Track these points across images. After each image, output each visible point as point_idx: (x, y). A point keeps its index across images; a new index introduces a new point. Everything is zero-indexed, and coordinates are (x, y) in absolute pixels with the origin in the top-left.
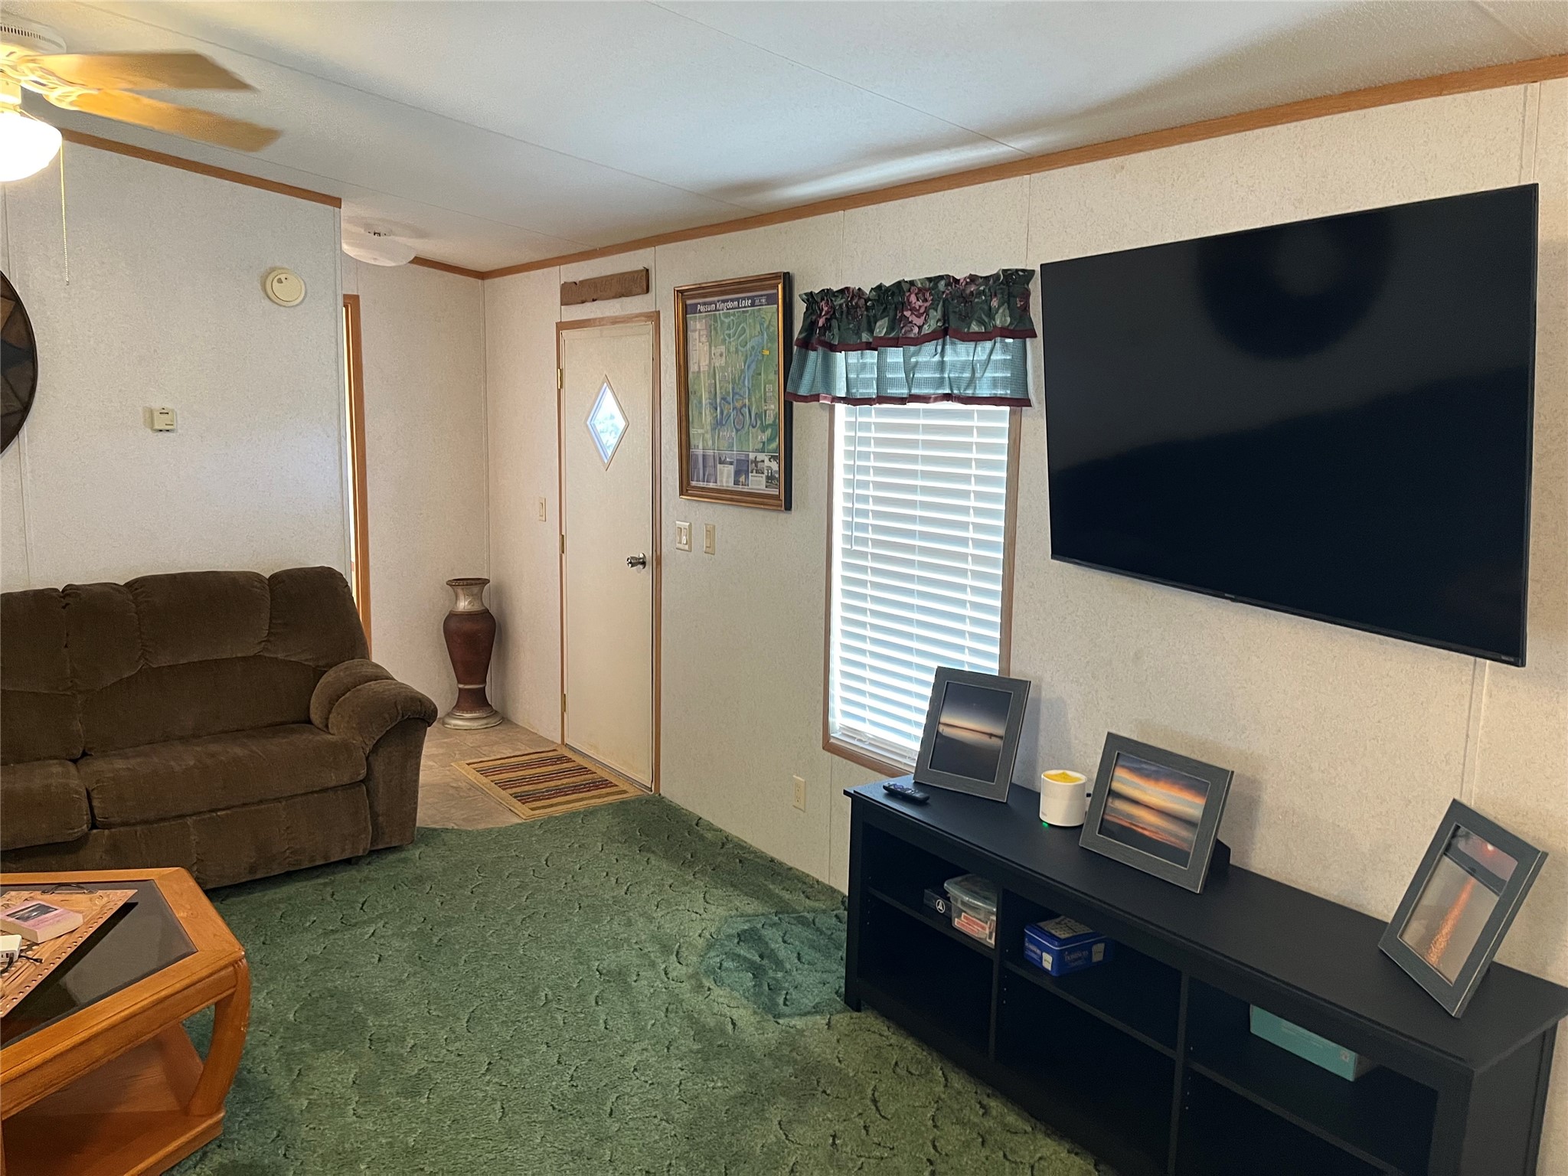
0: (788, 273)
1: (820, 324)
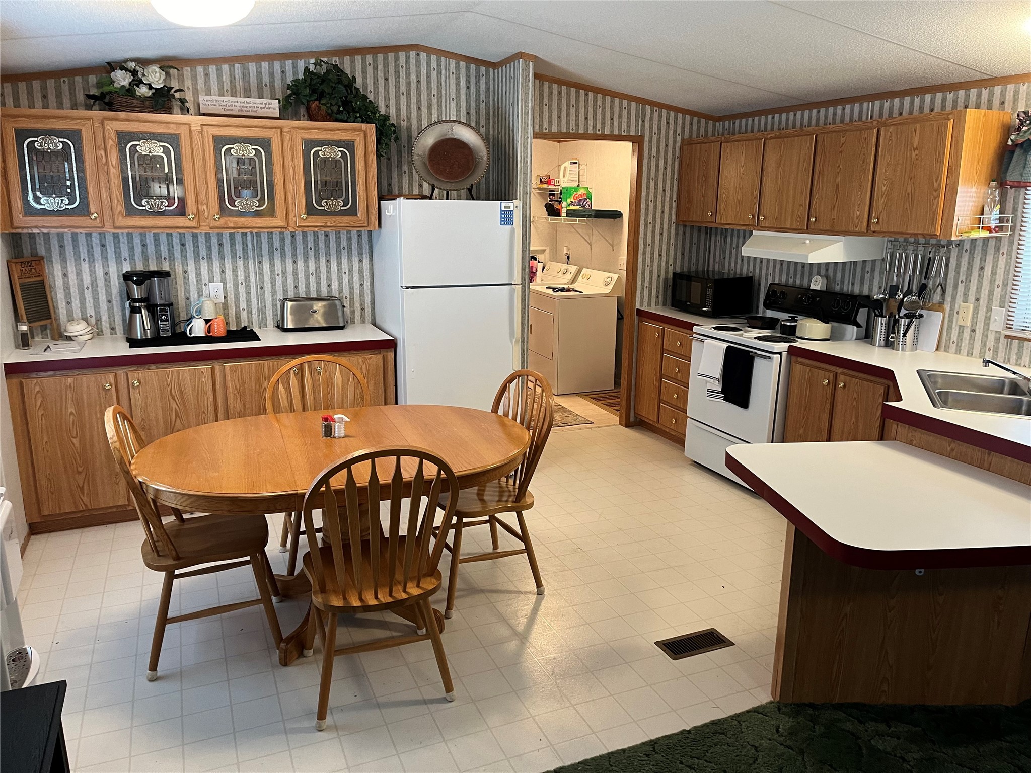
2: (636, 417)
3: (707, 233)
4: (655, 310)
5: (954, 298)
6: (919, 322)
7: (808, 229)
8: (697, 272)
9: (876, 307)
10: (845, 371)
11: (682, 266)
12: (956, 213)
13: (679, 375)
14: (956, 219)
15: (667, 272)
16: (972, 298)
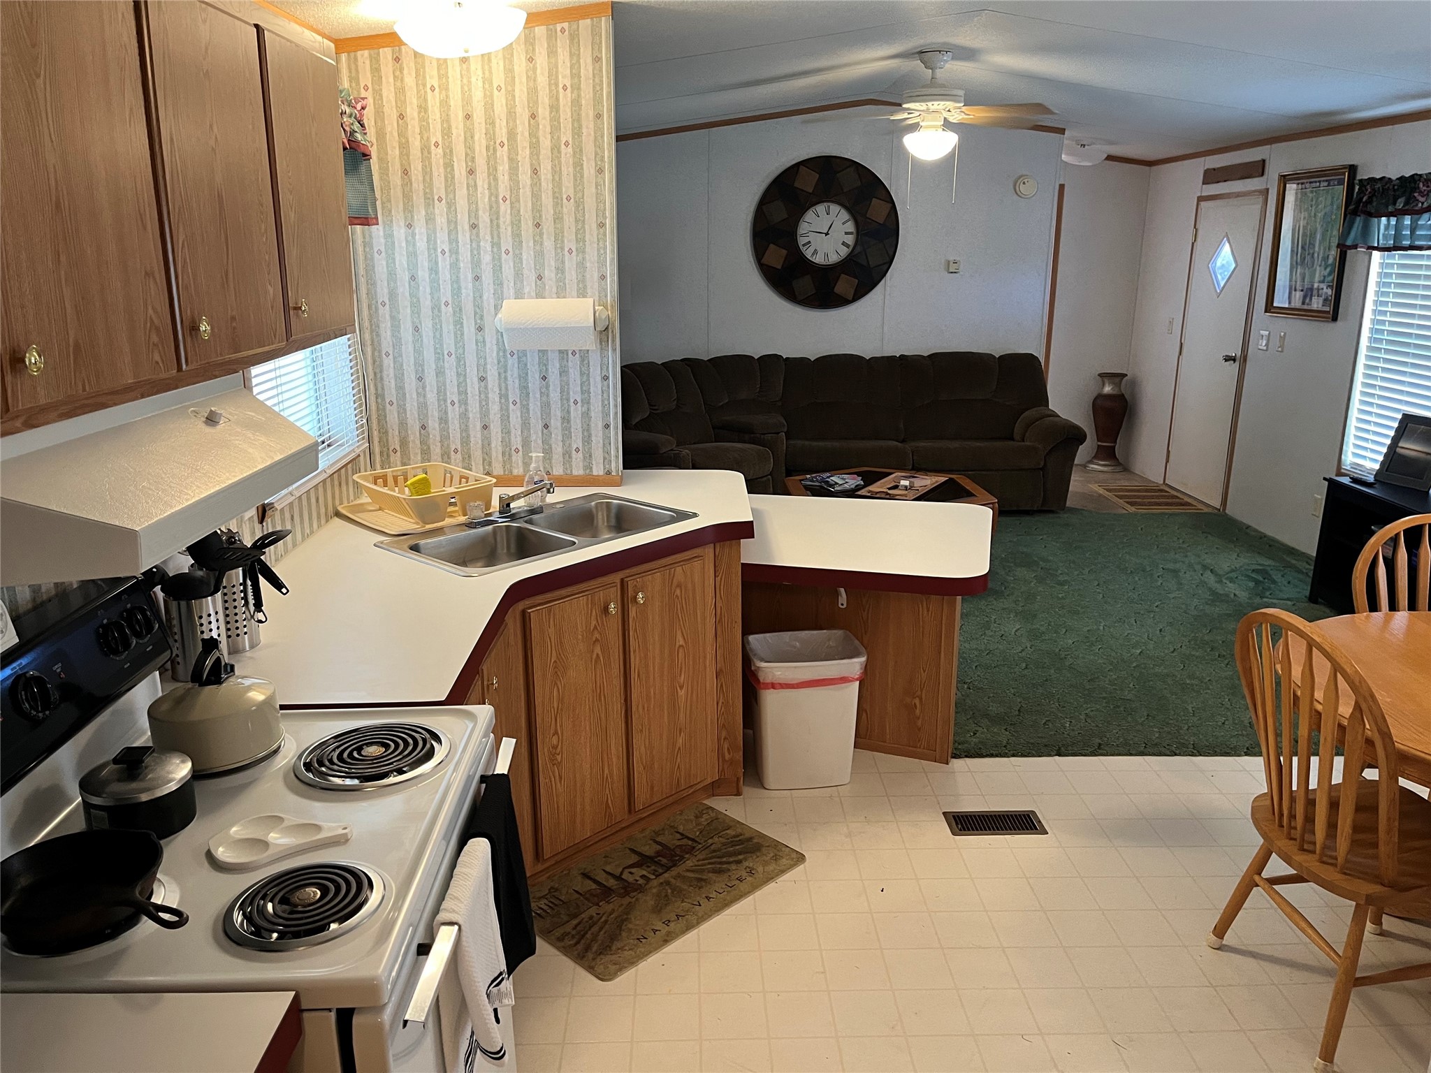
0: (1353, 165)
1: (1364, 200)
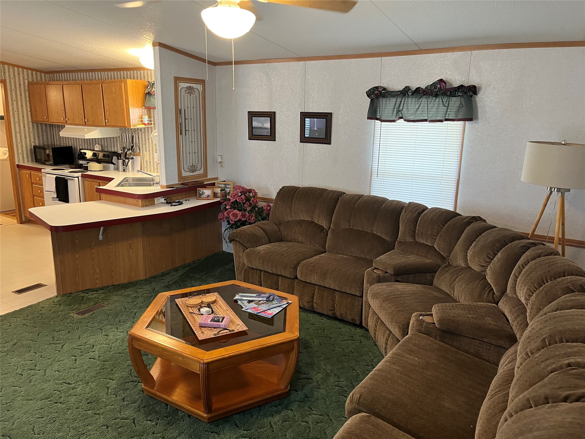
2: (26, 219)
3: (50, 127)
4: (28, 164)
5: (143, 151)
6: (133, 160)
7: (85, 124)
8: (48, 145)
9: (118, 156)
10: (102, 181)
11: (39, 143)
12: (131, 118)
13: (41, 193)
14: (131, 120)
15: (31, 145)
16: (148, 150)
